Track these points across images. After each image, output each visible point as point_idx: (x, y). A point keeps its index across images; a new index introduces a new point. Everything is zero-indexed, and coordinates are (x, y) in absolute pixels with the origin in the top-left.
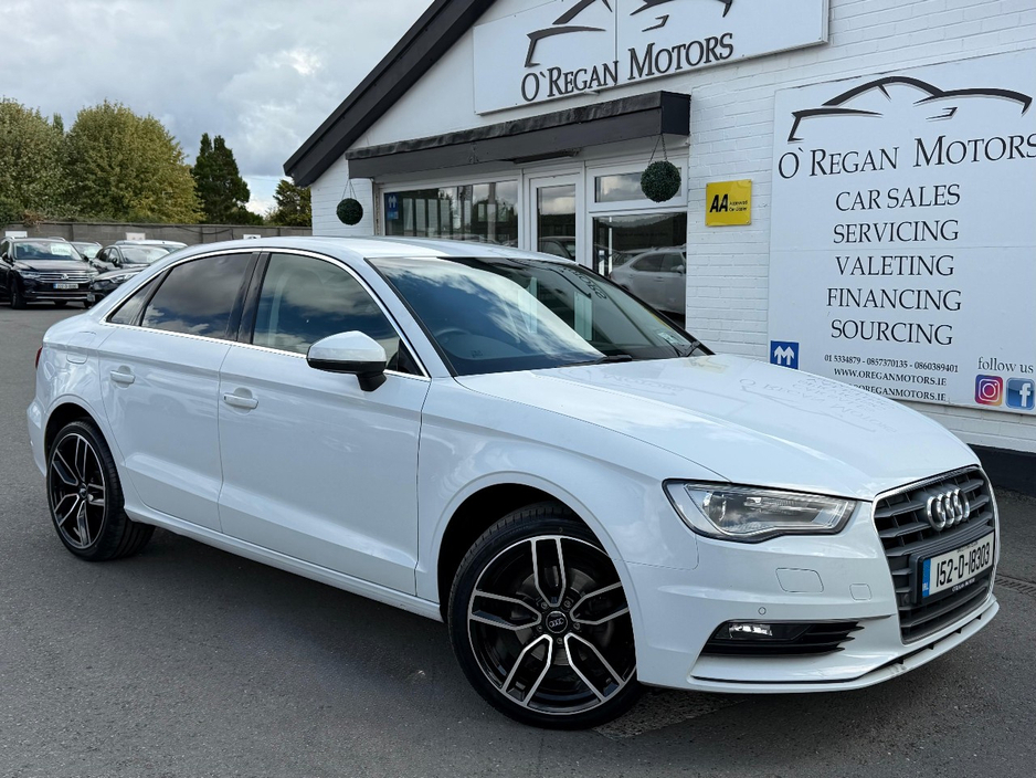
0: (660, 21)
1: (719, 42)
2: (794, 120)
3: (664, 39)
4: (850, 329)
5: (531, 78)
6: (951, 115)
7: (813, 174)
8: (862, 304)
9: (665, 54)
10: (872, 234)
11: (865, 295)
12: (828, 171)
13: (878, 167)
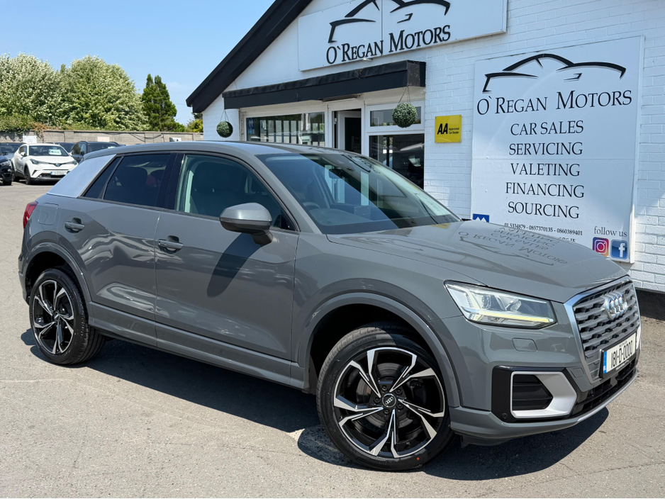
0: (408, 17)
1: (442, 30)
2: (486, 79)
3: (410, 28)
4: (519, 208)
5: (332, 50)
6: (578, 78)
7: (497, 112)
8: (526, 193)
9: (410, 38)
10: (532, 150)
11: (528, 186)
12: (506, 111)
13: (535, 109)
